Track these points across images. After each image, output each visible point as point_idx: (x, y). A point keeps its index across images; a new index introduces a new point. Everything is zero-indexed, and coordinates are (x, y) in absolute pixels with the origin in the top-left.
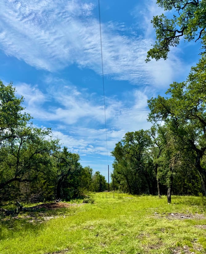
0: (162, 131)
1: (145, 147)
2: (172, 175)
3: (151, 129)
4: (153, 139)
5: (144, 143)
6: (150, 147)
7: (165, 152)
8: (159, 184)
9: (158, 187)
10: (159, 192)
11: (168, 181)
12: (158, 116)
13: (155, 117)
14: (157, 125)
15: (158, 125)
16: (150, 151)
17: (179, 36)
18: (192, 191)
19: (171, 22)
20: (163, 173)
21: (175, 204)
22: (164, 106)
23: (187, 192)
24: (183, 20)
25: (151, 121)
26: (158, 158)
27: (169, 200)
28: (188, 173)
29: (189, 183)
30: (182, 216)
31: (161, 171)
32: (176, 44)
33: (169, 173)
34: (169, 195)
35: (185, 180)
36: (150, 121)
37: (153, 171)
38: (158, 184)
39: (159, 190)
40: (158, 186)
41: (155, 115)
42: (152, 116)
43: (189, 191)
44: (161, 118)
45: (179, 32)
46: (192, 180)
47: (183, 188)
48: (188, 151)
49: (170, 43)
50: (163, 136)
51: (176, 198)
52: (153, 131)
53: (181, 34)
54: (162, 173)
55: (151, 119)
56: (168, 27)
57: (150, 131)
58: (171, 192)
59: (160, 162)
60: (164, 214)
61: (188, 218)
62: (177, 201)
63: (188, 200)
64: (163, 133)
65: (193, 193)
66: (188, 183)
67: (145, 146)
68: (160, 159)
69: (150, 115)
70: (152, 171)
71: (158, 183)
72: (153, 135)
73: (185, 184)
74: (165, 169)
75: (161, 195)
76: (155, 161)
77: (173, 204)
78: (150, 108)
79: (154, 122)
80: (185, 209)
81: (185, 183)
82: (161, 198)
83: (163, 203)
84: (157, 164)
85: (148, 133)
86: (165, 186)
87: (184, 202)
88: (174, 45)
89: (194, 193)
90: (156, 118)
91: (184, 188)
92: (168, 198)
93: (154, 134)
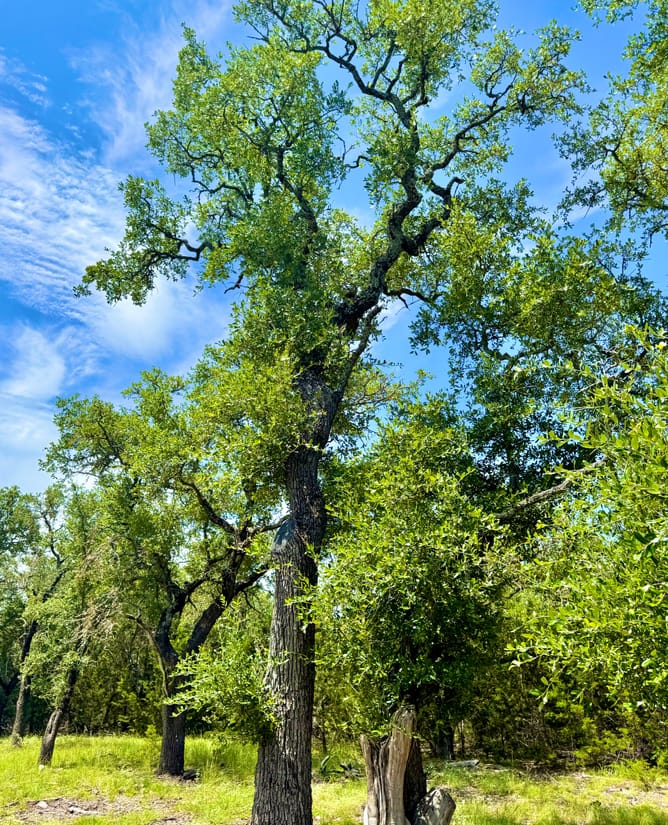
0: (81, 510)
1: (8, 552)
2: (76, 663)
3: (48, 492)
4: (43, 530)
5: (6, 539)
6: (30, 556)
7: (74, 582)
8: (27, 693)
9: (18, 705)
10: (16, 724)
11: (59, 685)
12: (80, 459)
13: (69, 460)
14: (69, 486)
15: (73, 486)
16: (23, 568)
17: (187, 259)
18: (131, 720)
19: (176, 209)
20: (48, 657)
21: (63, 766)
22: (105, 433)
23: (115, 723)
24: (210, 216)
25: (53, 469)
26: (44, 600)
27: (47, 752)
28: (136, 659)
29: (128, 692)
30: (71, 809)
31: (45, 648)
32: (177, 276)
33: (69, 658)
34: (50, 736)
35: (119, 680)
36: (49, 470)
37: (16, 645)
38: (21, 695)
39: (18, 715)
40: (19, 702)
41: (73, 452)
42: (61, 452)
43: (122, 719)
44: (89, 469)
45: (190, 249)
46: (140, 681)
47: (108, 711)
48: (145, 586)
49: (163, 265)
50: (82, 529)
51: (73, 744)
52: (51, 503)
53: (194, 255)
54: (45, 655)
55: (55, 462)
56: (163, 220)
57: (43, 499)
58: (59, 724)
59: (48, 616)
60: (13, 805)
61: (89, 812)
62: (72, 755)
63: (109, 750)
64: (83, 517)
65: (133, 725)
66: (125, 692)
67: (8, 548)
68: (52, 604)
69: (55, 449)
70: (11, 644)
71: (22, 690)
72: (48, 517)
73: (115, 696)
74: (57, 641)
75: (22, 735)
76: (32, 610)
77: (56, 767)
78: (60, 425)
79: (60, 475)
80: (89, 784)
81: (119, 690)
82: (20, 747)
83: (22, 765)
84: (35, 622)
85: (31, 504)
86: (45, 703)
87: (94, 759)
88: (170, 274)
89: (135, 727)
90: (71, 463)
91: (109, 706)
92: (44, 745)
93: (54, 514)
